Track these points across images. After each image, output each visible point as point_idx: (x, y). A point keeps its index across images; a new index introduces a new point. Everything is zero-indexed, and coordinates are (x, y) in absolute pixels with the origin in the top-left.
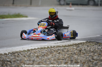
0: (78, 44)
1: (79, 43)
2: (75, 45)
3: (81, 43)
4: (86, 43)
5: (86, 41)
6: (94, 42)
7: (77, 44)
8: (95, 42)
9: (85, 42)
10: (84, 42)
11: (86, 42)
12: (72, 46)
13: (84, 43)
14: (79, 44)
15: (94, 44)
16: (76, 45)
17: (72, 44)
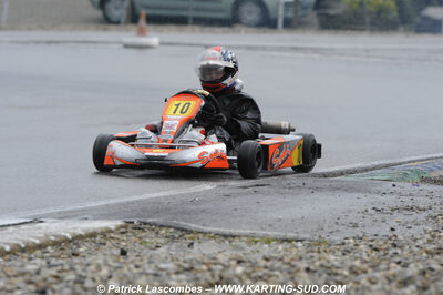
0: (73, 239)
1: (80, 232)
2: (55, 244)
3: (93, 235)
4: (123, 230)
5: (119, 223)
6: (162, 226)
7: (70, 241)
8: (170, 227)
9: (113, 228)
10: (112, 224)
11: (121, 227)
12: (38, 252)
13: (111, 231)
14: (78, 239)
15: (162, 240)
16: (60, 243)
17: (37, 242)
